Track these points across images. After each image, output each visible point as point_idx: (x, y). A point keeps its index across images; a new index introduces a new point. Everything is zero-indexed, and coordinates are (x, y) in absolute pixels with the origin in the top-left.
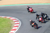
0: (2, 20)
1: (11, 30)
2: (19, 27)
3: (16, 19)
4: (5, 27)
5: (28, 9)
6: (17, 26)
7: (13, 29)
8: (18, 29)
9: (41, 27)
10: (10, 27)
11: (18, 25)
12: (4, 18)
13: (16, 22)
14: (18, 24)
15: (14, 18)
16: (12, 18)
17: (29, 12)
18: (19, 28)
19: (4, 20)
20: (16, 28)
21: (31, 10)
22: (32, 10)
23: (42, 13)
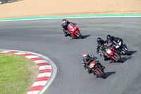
0: (4, 60)
1: (29, 88)
2: (52, 80)
3: (42, 59)
4: (11, 79)
5: (64, 27)
6: (45, 79)
7: (33, 86)
8: (48, 86)
9: (114, 73)
10: (26, 81)
11: (48, 74)
12: (10, 55)
13: (42, 68)
14: (48, 71)
15: (38, 55)
16: (30, 54)
17: (68, 35)
18: (50, 83)
19: (9, 61)
20: (43, 83)
21: (73, 30)
22: (77, 29)
23: (109, 36)
